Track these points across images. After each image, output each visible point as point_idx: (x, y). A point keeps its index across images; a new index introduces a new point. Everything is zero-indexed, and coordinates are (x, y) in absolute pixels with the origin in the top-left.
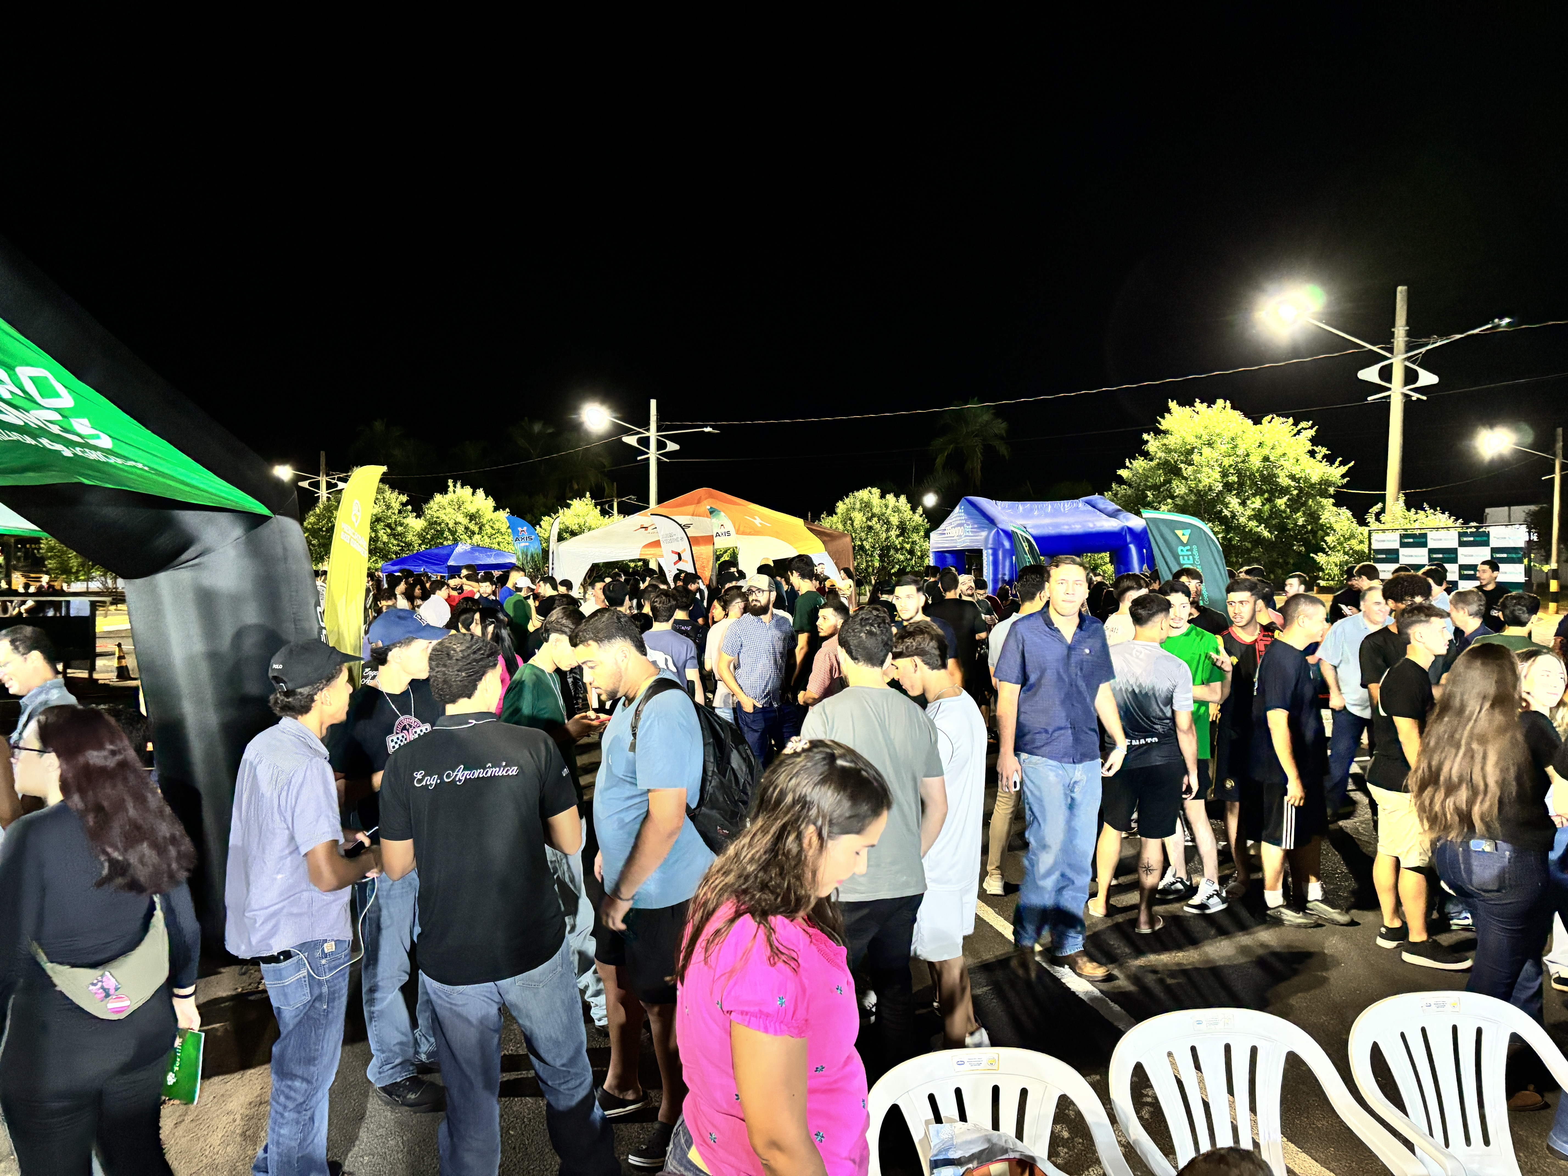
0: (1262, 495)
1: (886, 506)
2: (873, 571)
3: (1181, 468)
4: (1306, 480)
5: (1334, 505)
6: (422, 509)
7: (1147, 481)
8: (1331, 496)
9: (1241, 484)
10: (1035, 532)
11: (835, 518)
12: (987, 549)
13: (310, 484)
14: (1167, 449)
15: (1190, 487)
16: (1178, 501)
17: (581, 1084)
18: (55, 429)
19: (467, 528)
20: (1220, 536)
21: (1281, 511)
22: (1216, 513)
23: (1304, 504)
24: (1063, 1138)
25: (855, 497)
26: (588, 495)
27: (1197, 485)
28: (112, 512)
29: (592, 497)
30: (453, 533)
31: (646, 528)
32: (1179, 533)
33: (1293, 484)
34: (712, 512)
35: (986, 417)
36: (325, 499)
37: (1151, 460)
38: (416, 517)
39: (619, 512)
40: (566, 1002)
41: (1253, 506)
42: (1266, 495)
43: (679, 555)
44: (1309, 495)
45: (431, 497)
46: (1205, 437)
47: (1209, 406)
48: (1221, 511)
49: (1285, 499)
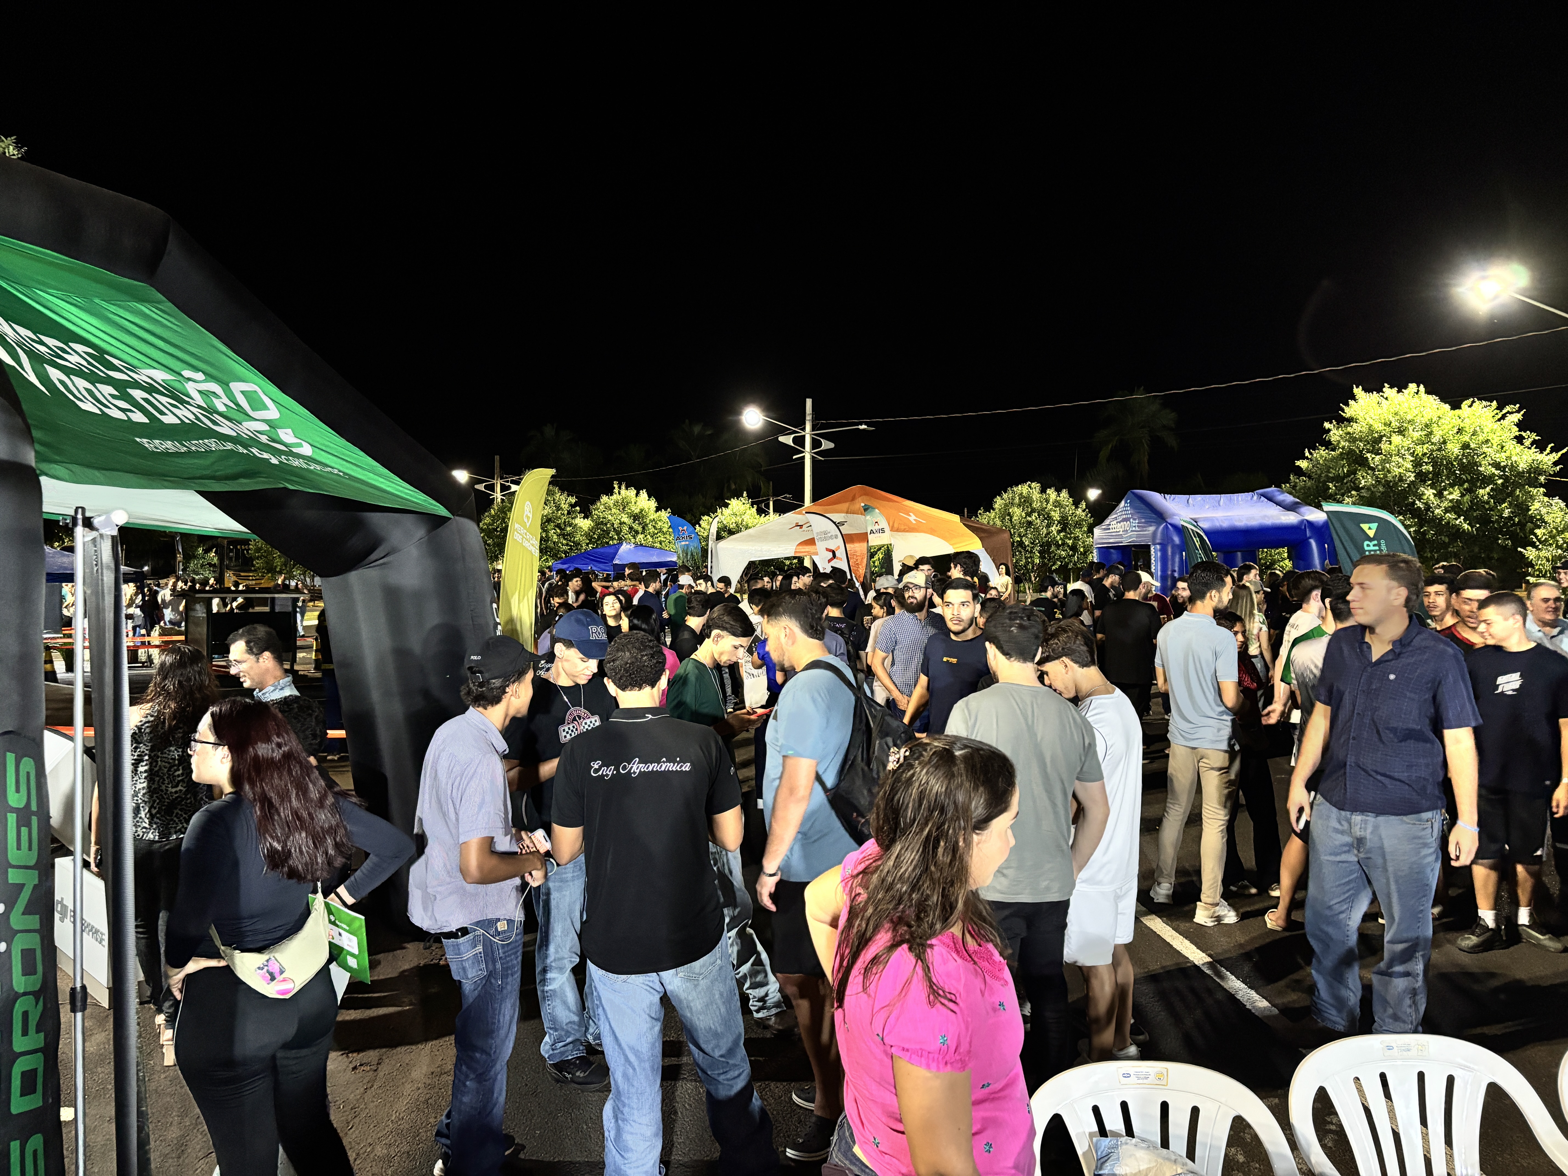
0: (1461, 485)
1: (1047, 501)
2: (1033, 567)
3: (1367, 458)
4: (1513, 467)
5: (1545, 495)
6: (589, 510)
7: (1329, 472)
8: (1541, 485)
9: (1437, 474)
10: (1205, 525)
11: (992, 514)
12: (1154, 544)
13: (485, 487)
14: (1350, 437)
15: (1377, 477)
16: (1364, 493)
17: (739, 1075)
18: (264, 439)
19: (631, 528)
20: (1412, 530)
21: (1484, 502)
22: (1407, 505)
23: (1511, 494)
24: (1238, 1161)
25: (1013, 492)
26: (745, 494)
27: (1385, 476)
28: (311, 515)
29: (749, 497)
30: (618, 533)
31: (801, 526)
32: (1365, 527)
33: (1497, 472)
34: (866, 509)
35: (1155, 407)
36: (499, 500)
37: (1333, 450)
38: (584, 518)
39: (774, 511)
40: (725, 995)
41: (1451, 497)
42: (1466, 485)
43: (834, 552)
44: (1517, 485)
45: (598, 498)
46: (1395, 424)
47: (1398, 392)
48: (1414, 503)
49: (1488, 489)
